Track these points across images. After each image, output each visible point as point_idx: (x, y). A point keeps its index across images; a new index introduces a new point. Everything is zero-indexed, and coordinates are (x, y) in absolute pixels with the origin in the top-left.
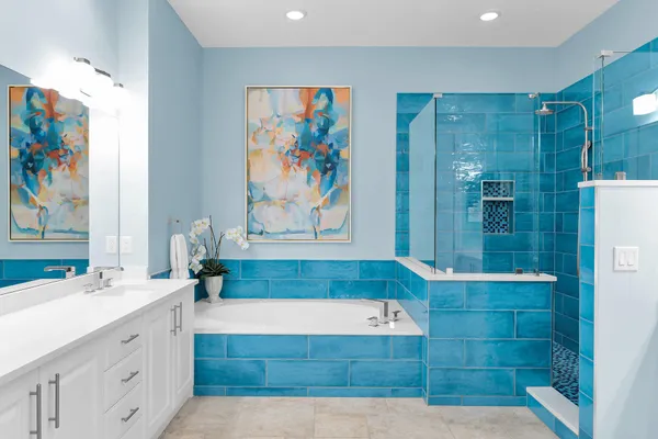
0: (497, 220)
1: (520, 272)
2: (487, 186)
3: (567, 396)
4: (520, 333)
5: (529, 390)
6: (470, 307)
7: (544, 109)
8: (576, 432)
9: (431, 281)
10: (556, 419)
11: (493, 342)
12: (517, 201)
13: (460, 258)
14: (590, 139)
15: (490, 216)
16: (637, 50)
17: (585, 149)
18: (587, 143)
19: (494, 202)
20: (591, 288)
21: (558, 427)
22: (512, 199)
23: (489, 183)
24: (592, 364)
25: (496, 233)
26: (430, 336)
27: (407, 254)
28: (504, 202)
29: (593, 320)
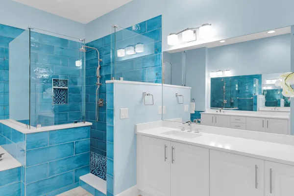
0: (60, 97)
1: (76, 122)
2: (55, 82)
3: (96, 175)
4: (77, 152)
5: (81, 178)
6: (51, 144)
7: (83, 48)
8: (105, 193)
9: (27, 134)
10: (95, 189)
11: (64, 160)
12: (70, 89)
13: (40, 117)
14: (100, 64)
15: (56, 96)
16: (126, 29)
17: (98, 68)
18: (99, 66)
19: (58, 89)
20: (112, 127)
21: (96, 192)
22: (67, 88)
23: (56, 80)
24: (113, 161)
25: (60, 104)
26: (27, 166)
27: (8, 118)
28: (63, 89)
29: (113, 142)
